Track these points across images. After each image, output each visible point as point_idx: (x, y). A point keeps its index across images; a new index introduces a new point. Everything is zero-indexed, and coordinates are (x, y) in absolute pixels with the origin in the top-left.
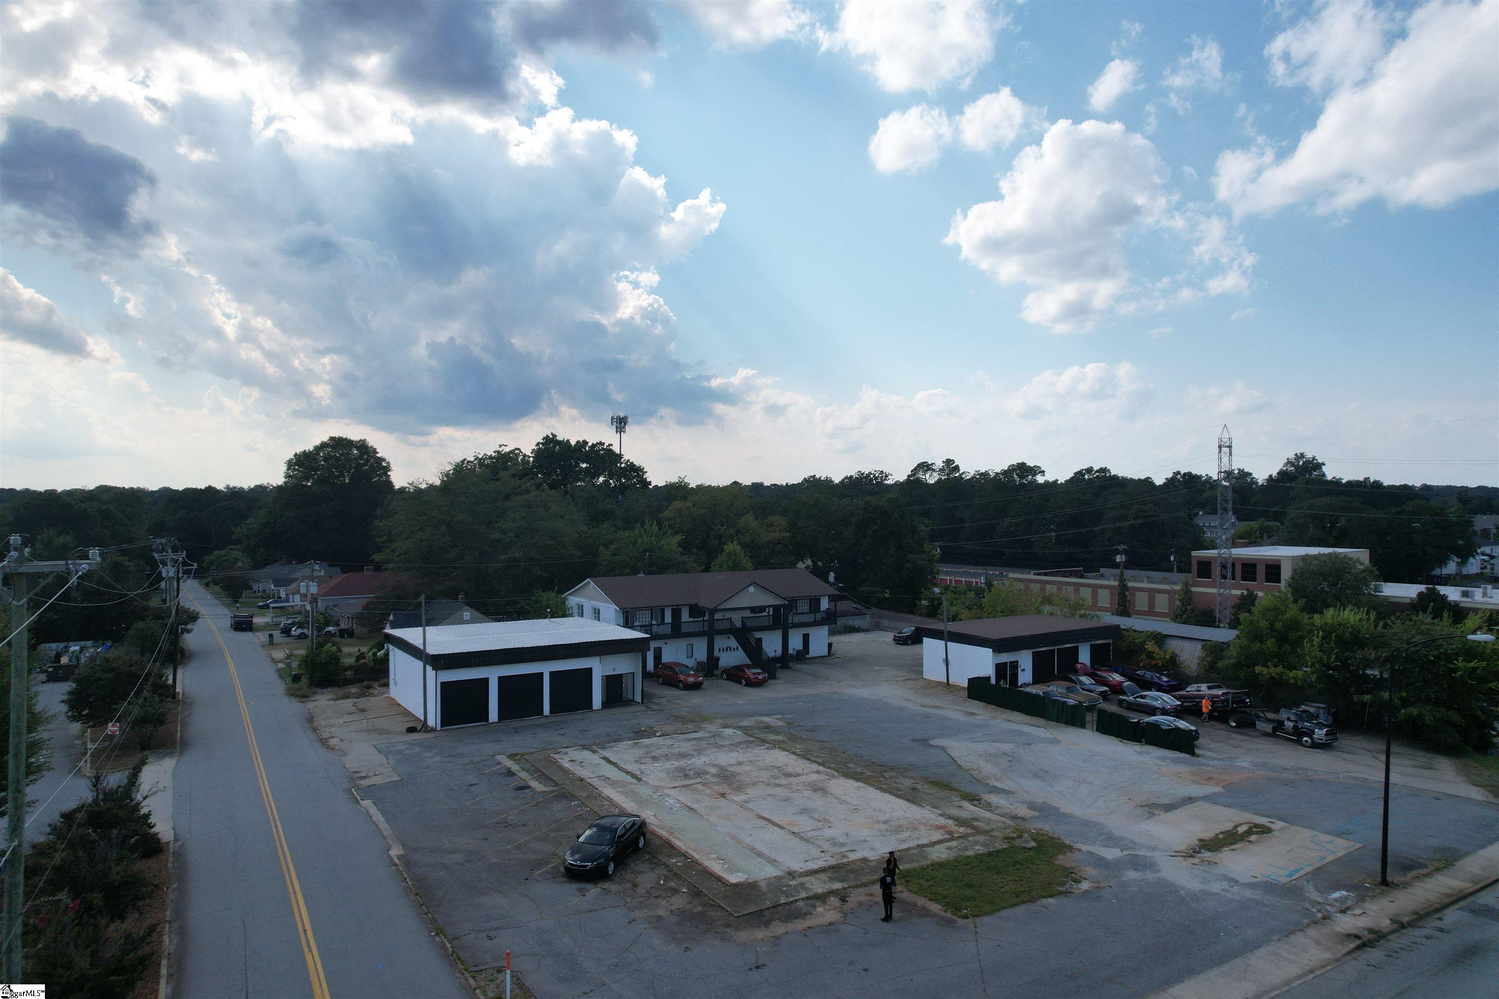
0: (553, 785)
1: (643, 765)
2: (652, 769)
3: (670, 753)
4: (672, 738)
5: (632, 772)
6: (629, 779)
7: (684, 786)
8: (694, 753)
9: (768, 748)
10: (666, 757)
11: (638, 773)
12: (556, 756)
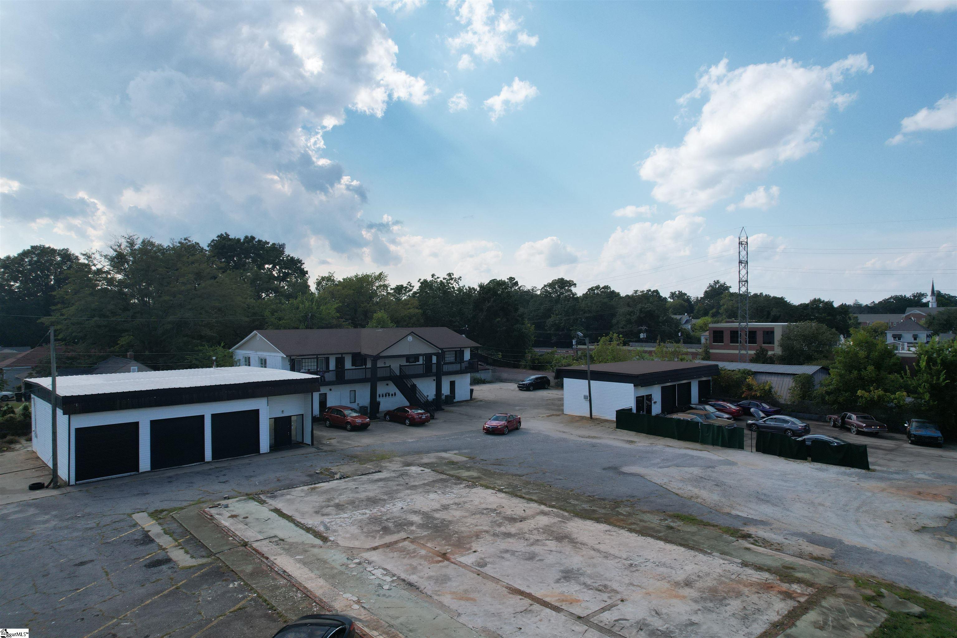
0: (204, 553)
1: (325, 517)
2: (338, 521)
3: (358, 498)
4: (354, 480)
5: (314, 528)
6: (310, 538)
7: (387, 545)
8: (385, 497)
9: (468, 486)
10: (354, 504)
11: (321, 529)
12: (213, 511)
